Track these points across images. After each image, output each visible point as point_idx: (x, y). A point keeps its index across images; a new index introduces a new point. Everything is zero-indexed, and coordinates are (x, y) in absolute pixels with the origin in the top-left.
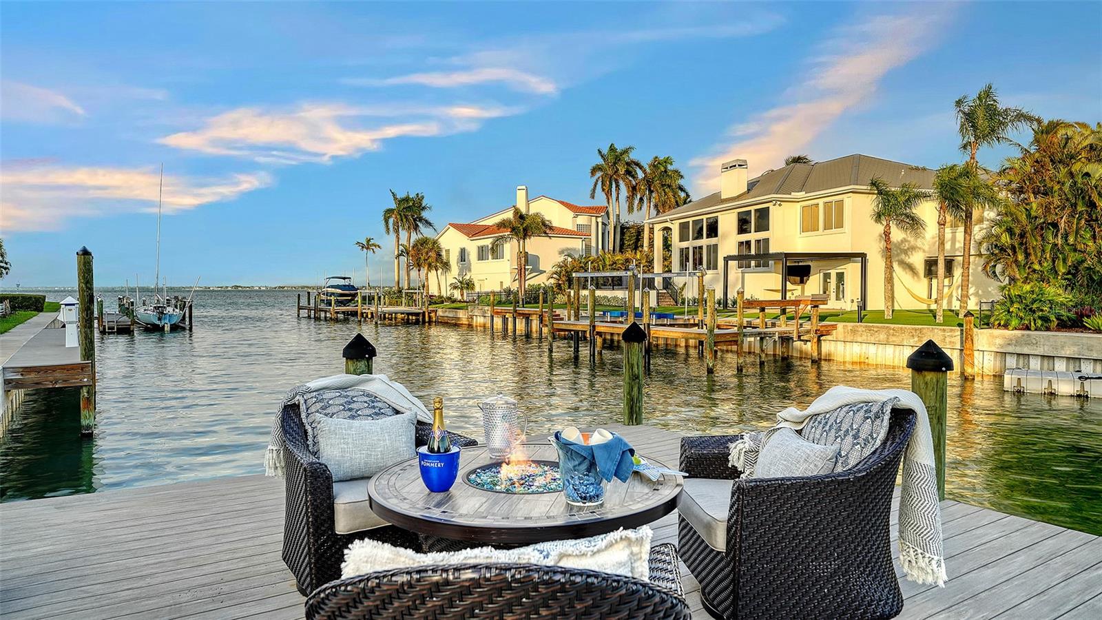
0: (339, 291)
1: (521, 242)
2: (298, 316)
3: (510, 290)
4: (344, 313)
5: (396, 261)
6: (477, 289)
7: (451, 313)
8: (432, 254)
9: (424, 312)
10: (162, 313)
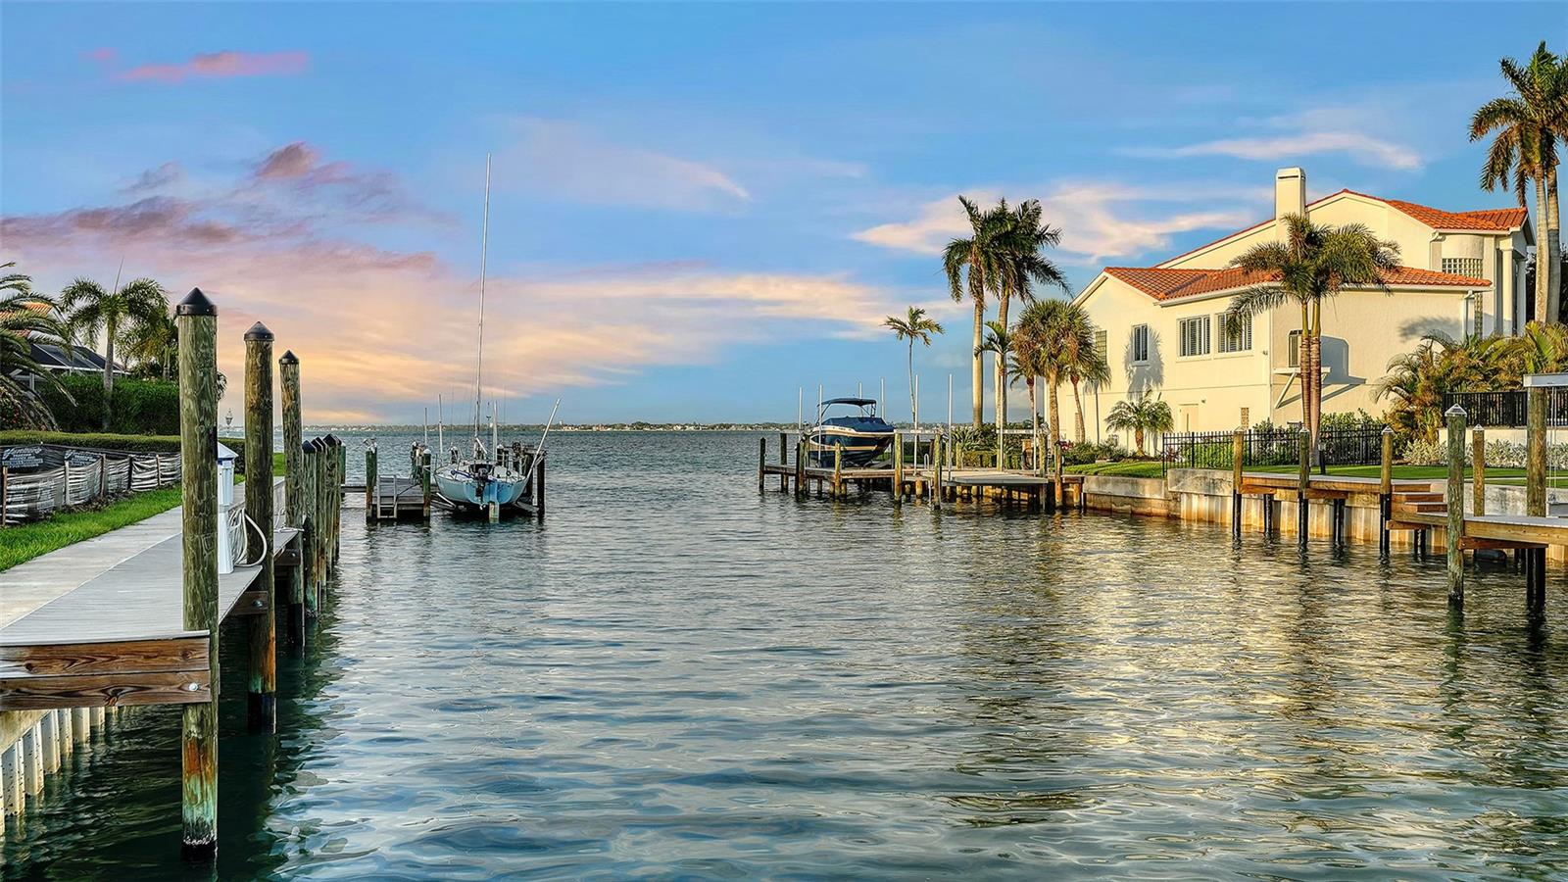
0: (850, 432)
1: (1311, 303)
2: (762, 487)
3: (1271, 429)
4: (858, 481)
5: (975, 362)
6: (1179, 427)
7: (1122, 486)
8: (1069, 343)
9: (1051, 485)
10: (484, 479)
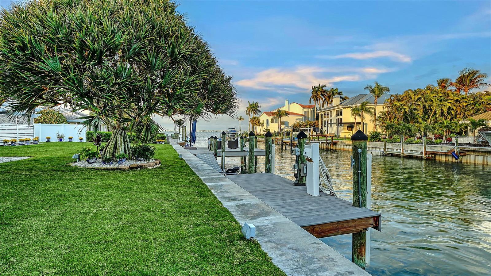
0: (231, 132)
5: (249, 123)
8: (257, 122)
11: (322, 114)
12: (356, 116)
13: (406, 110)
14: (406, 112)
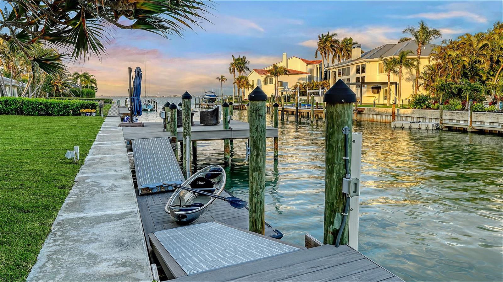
0: (210, 97)
5: (234, 85)
8: (245, 82)
11: (334, 71)
12: (390, 73)
13: (466, 63)
14: (464, 66)
